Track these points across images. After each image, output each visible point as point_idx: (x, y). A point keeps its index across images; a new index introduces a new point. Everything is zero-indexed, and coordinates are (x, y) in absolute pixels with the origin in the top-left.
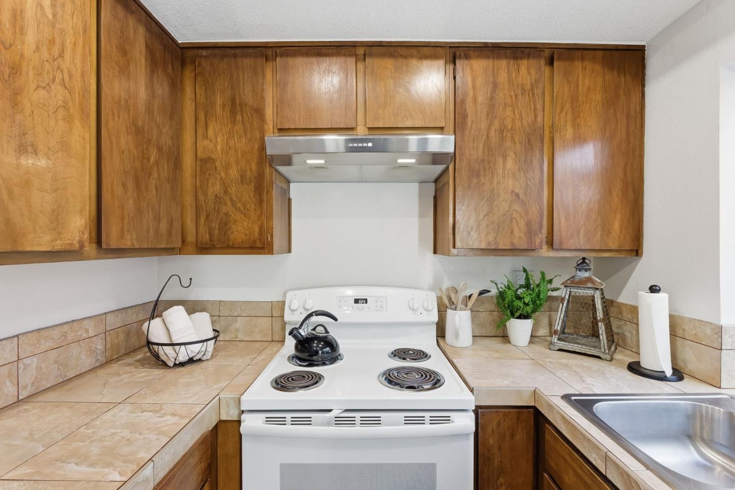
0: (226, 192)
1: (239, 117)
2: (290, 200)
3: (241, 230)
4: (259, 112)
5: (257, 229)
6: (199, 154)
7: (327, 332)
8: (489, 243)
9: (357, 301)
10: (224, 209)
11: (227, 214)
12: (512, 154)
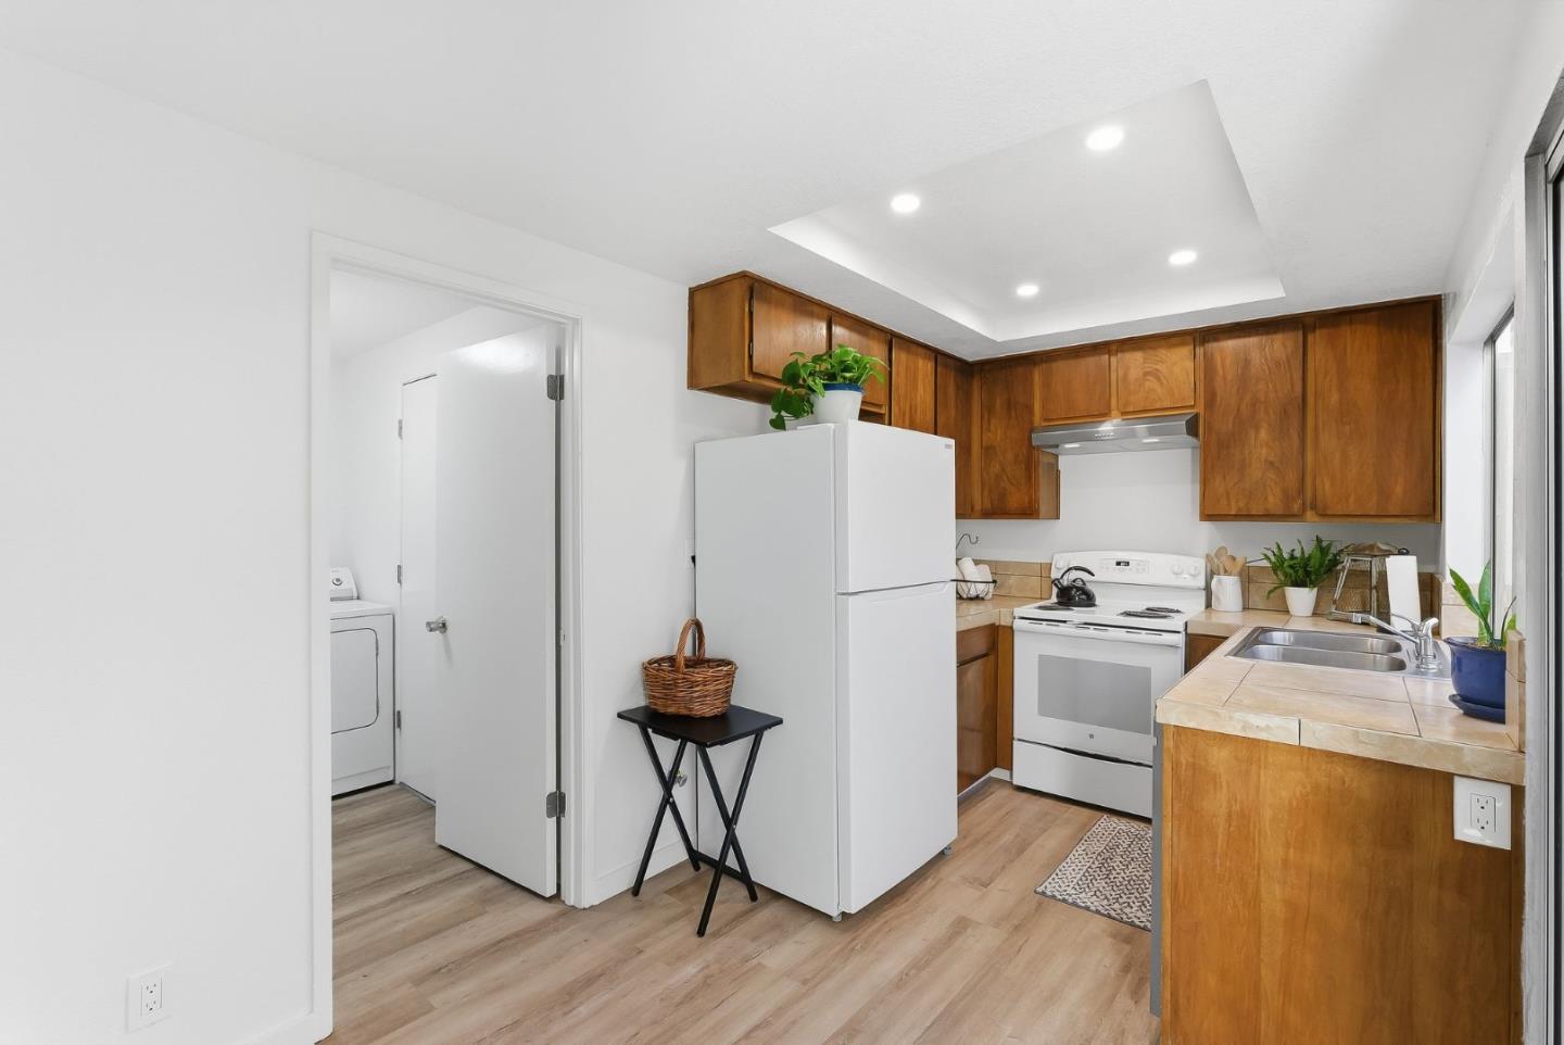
0: (1003, 470)
1: (1013, 414)
2: (1058, 472)
3: (1015, 499)
4: (1029, 409)
5: (1027, 500)
6: (984, 444)
7: (1084, 584)
8: (1239, 509)
9: (1118, 564)
10: (1003, 485)
11: (1004, 488)
12: (1265, 425)
